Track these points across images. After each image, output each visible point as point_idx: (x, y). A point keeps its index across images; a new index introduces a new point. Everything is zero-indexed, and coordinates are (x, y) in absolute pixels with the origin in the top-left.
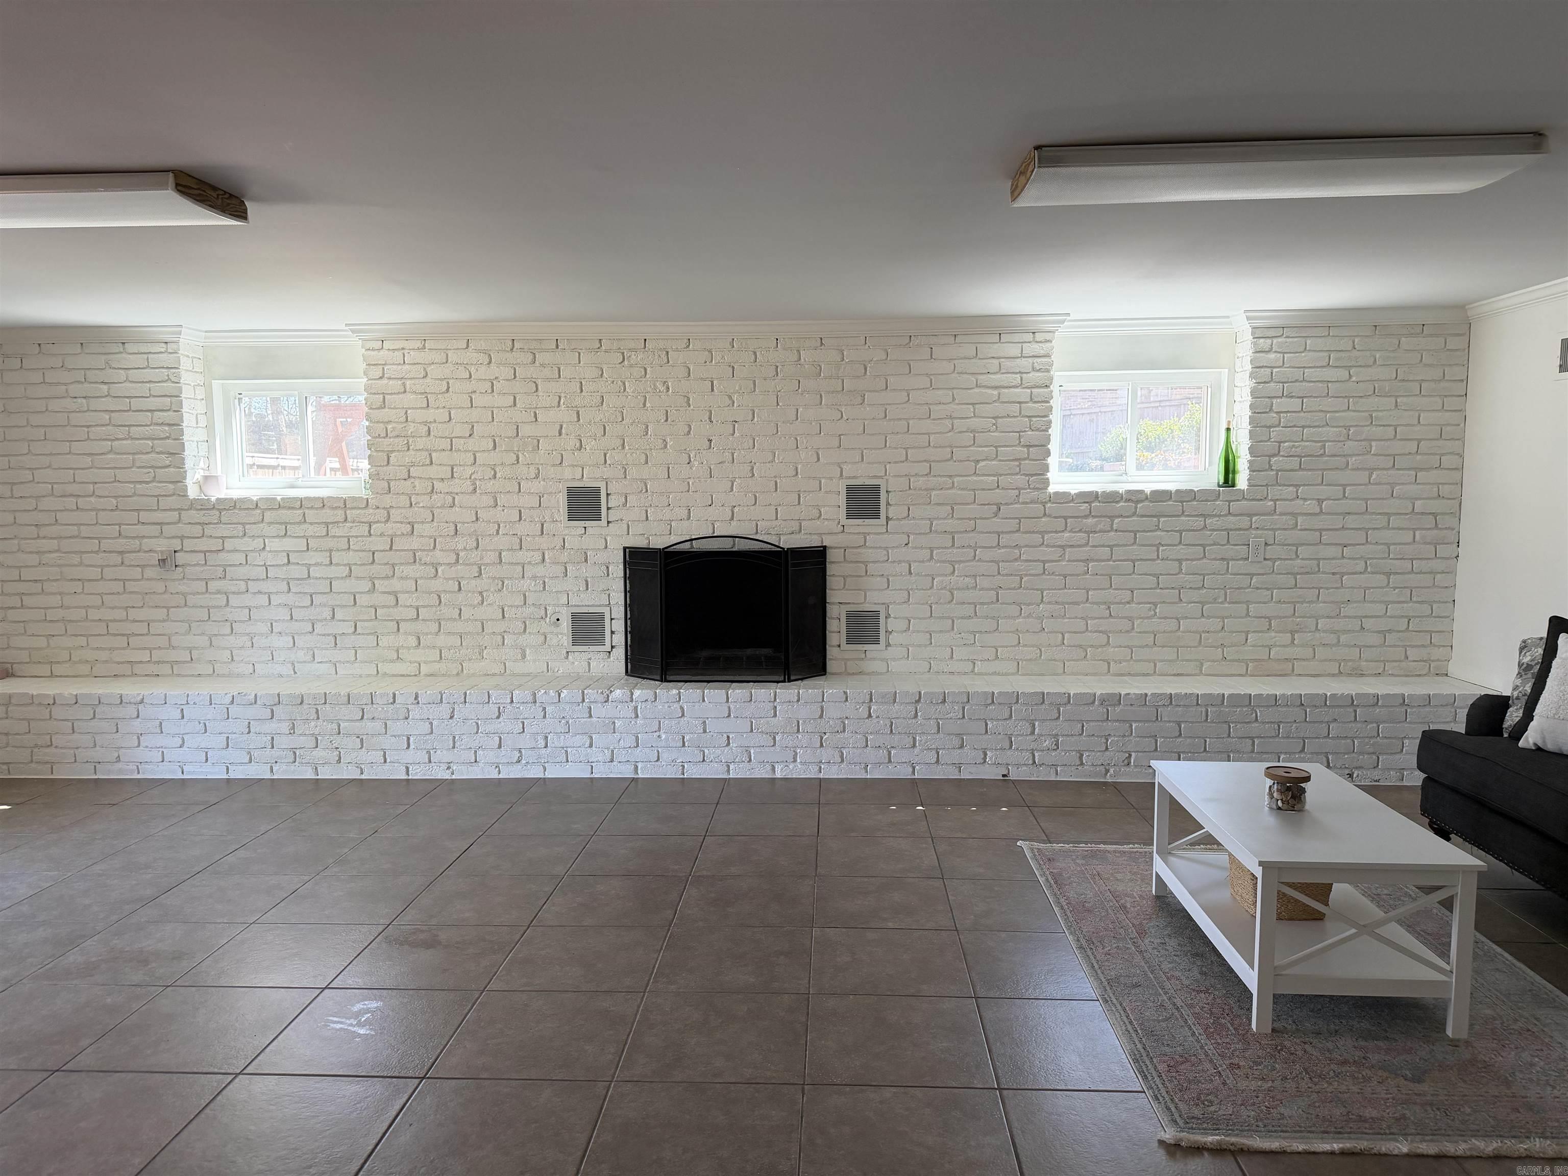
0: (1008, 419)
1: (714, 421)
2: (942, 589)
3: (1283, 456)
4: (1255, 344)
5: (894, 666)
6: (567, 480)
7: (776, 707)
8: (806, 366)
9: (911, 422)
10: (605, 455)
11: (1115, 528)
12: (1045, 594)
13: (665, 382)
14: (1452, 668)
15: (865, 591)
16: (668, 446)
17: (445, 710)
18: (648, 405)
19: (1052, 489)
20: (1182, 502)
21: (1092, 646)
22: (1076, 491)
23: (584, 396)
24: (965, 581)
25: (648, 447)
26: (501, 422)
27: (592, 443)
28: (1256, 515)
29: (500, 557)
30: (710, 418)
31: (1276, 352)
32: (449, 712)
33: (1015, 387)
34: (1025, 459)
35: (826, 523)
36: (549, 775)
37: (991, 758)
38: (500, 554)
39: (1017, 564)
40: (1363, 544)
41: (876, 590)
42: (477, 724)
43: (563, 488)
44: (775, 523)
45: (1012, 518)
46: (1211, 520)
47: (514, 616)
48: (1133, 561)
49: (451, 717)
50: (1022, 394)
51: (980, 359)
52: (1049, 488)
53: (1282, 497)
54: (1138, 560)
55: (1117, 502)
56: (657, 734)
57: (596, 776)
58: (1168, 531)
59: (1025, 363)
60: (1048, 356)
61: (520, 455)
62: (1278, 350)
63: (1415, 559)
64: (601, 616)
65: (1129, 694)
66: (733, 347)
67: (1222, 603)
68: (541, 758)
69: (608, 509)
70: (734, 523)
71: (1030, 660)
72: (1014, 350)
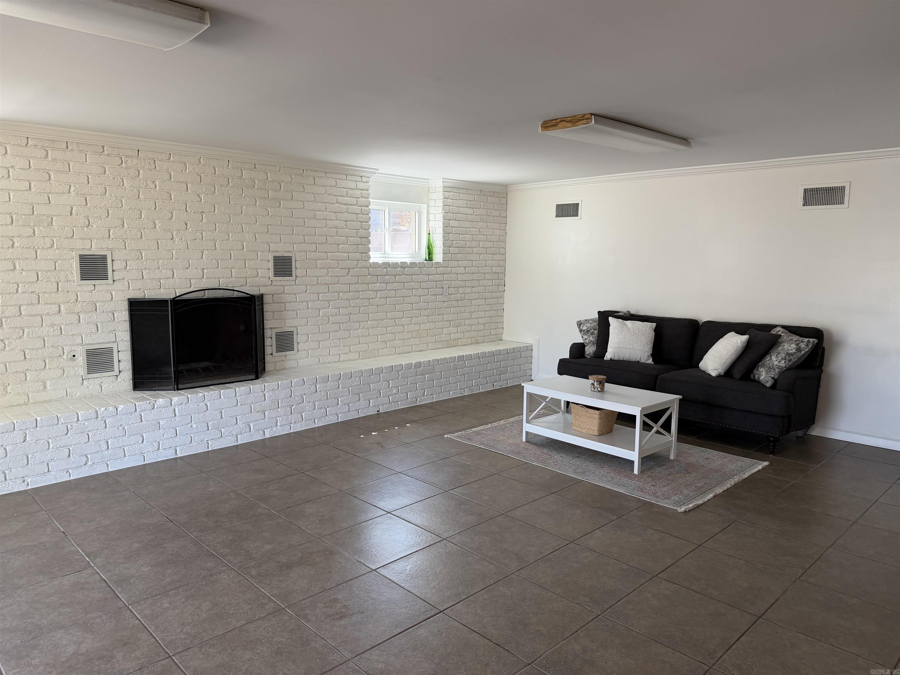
0: (352, 222)
1: (189, 211)
2: (324, 316)
3: (454, 247)
4: (444, 194)
5: (301, 362)
6: (79, 250)
7: (265, 395)
8: (247, 181)
9: (306, 220)
10: (109, 231)
11: (397, 281)
12: (370, 316)
13: (154, 182)
14: (504, 337)
15: (284, 320)
16: (157, 227)
17: (18, 435)
18: (141, 196)
19: (371, 261)
20: (420, 268)
21: (389, 341)
22: (382, 262)
23: (91, 187)
24: (335, 311)
25: (142, 227)
26: (18, 202)
27: (99, 222)
28: (445, 274)
29: (20, 311)
30: (186, 209)
31: (450, 199)
32: (23, 437)
33: (354, 205)
34: (360, 244)
35: (262, 279)
36: (111, 469)
37: (372, 404)
38: (20, 308)
39: (358, 300)
40: (478, 287)
41: (290, 319)
42: (48, 442)
43: (75, 255)
44: (231, 279)
45: (355, 276)
46: (430, 277)
47: (35, 357)
48: (403, 297)
49: (24, 441)
50: (357, 209)
51: (337, 187)
52: (370, 260)
53: (454, 266)
54: (405, 297)
55: (397, 268)
56: (190, 425)
57: (148, 462)
58: (416, 282)
59: (358, 192)
60: (367, 190)
61: (36, 230)
62: (452, 198)
63: (493, 292)
64: (111, 350)
65: (424, 361)
66: (200, 163)
67: (434, 315)
68: (104, 458)
69: (113, 271)
70: (204, 280)
71: (364, 351)
72: (353, 185)
